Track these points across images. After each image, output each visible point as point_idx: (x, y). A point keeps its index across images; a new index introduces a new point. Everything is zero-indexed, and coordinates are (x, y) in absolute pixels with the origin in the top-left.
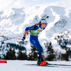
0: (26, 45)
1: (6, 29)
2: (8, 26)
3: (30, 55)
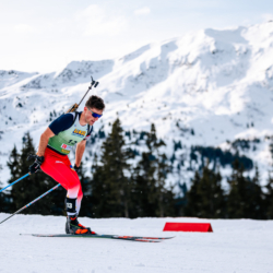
0: (257, 152)
1: (186, 99)
2: (193, 89)
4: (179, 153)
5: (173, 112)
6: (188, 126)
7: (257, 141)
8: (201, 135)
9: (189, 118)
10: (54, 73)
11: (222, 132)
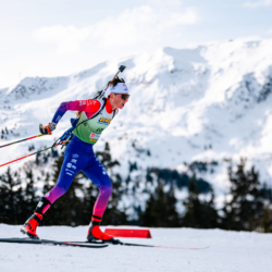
0: (214, 174)
1: (143, 119)
2: (150, 108)
3: (229, 209)
4: (134, 174)
5: (129, 132)
6: (144, 147)
7: (215, 163)
8: (157, 157)
9: (146, 139)
10: (7, 89)
11: (179, 154)
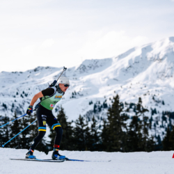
4: (155, 116)
5: (150, 90)
6: (160, 99)
8: (168, 105)
9: (161, 94)
10: (74, 68)
